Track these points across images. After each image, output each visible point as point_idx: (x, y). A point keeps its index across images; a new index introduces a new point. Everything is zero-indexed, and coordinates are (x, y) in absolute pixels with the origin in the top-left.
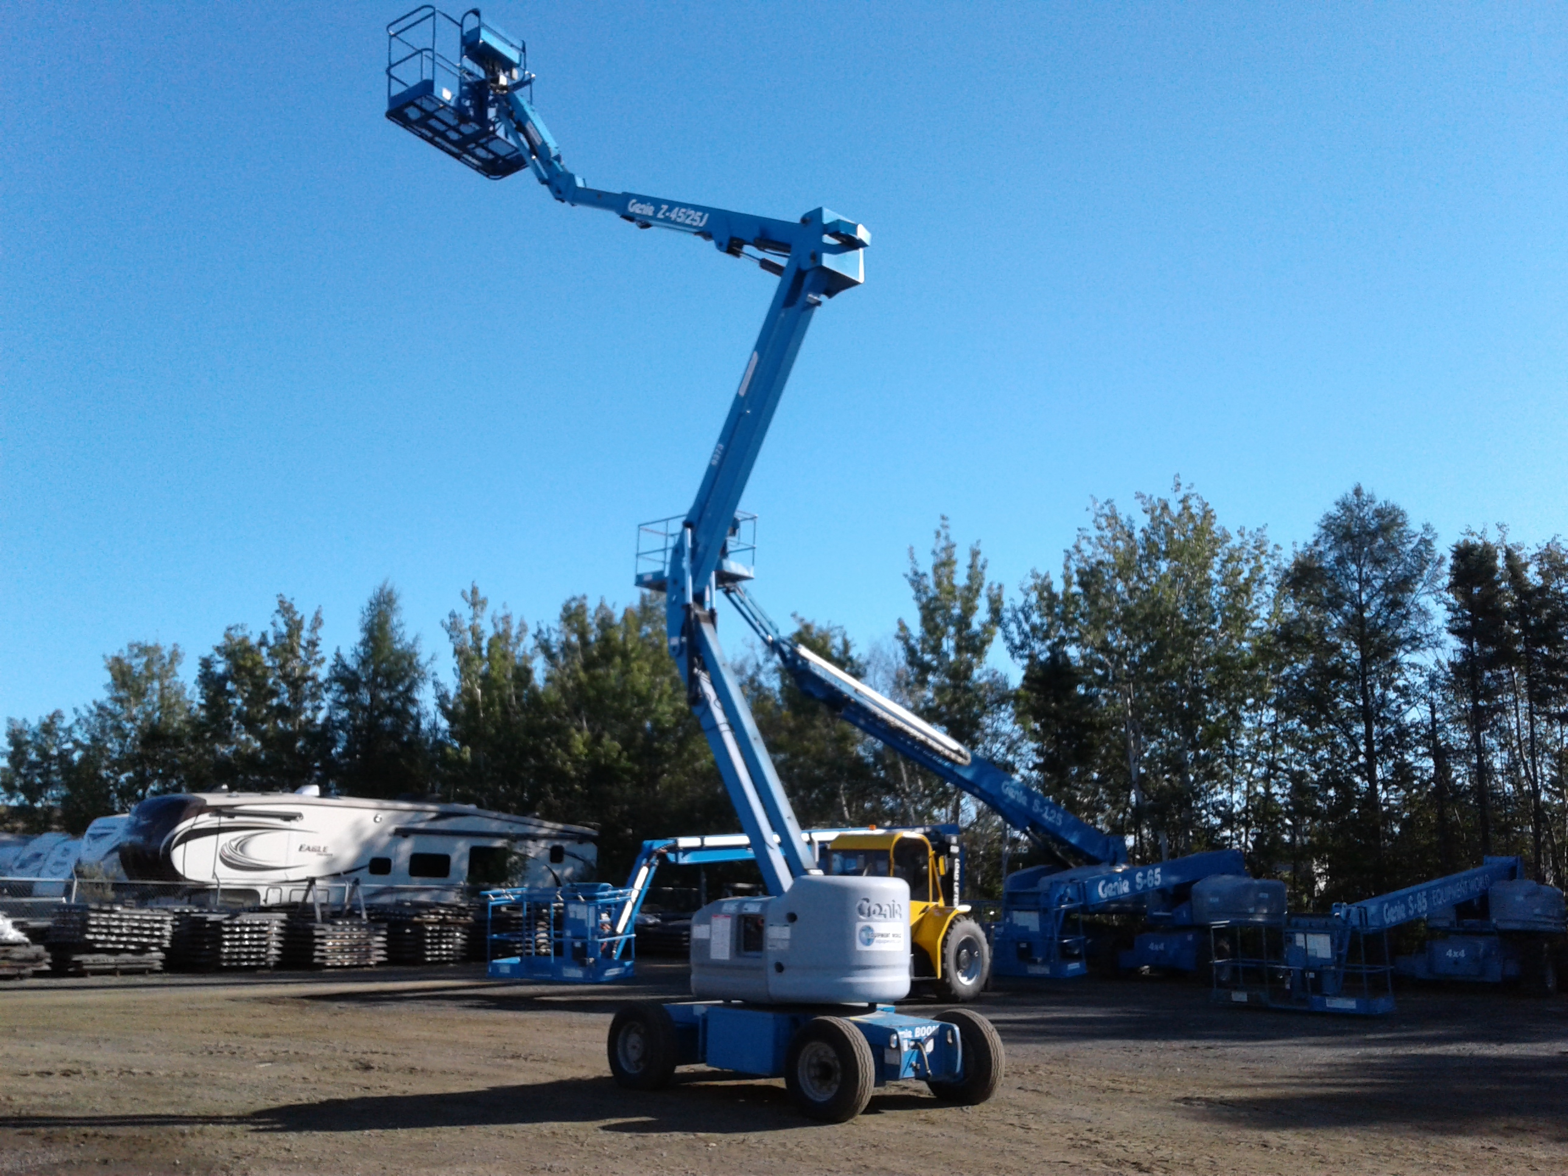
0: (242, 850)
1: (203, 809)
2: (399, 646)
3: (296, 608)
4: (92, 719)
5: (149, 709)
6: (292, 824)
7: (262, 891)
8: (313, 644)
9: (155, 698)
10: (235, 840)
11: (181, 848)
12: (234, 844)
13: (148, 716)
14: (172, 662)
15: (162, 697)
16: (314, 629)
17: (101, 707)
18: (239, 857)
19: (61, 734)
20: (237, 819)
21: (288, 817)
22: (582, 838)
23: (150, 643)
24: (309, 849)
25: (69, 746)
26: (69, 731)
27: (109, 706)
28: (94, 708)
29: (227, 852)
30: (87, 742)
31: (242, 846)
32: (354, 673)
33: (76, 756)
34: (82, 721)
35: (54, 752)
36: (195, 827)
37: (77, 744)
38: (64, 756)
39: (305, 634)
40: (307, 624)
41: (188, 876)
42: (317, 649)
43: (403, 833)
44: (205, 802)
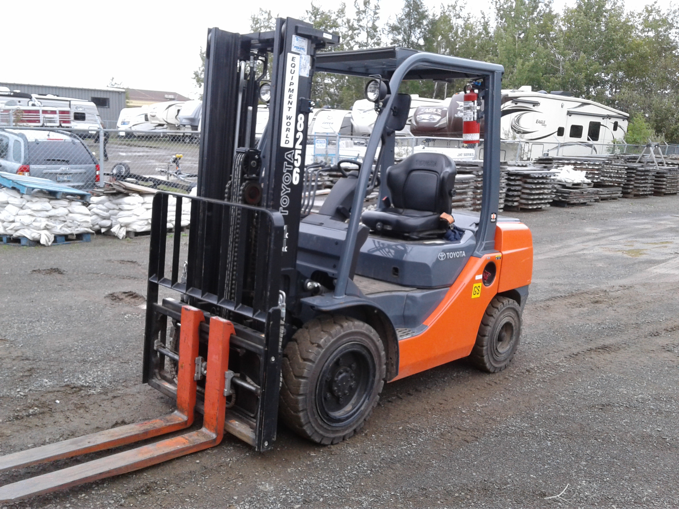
0: (518, 122)
1: (506, 99)
6: (534, 108)
10: (516, 116)
18: (517, 126)
20: (519, 104)
21: (535, 104)
22: (623, 118)
24: (539, 122)
29: (514, 124)
36: (504, 109)
43: (570, 113)
44: (507, 95)
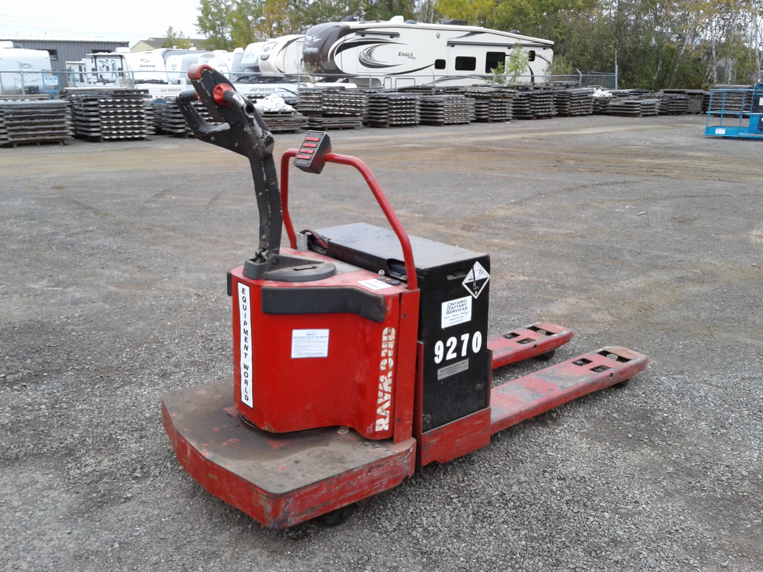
0: (370, 56)
1: (347, 31)
6: (394, 40)
7: (381, 79)
10: (366, 49)
11: (339, 54)
12: (366, 52)
18: (369, 61)
20: (367, 36)
21: (392, 35)
22: (545, 47)
24: (403, 54)
29: (363, 57)
31: (369, 53)
36: (346, 42)
41: (344, 71)
43: (451, 44)
44: (349, 27)
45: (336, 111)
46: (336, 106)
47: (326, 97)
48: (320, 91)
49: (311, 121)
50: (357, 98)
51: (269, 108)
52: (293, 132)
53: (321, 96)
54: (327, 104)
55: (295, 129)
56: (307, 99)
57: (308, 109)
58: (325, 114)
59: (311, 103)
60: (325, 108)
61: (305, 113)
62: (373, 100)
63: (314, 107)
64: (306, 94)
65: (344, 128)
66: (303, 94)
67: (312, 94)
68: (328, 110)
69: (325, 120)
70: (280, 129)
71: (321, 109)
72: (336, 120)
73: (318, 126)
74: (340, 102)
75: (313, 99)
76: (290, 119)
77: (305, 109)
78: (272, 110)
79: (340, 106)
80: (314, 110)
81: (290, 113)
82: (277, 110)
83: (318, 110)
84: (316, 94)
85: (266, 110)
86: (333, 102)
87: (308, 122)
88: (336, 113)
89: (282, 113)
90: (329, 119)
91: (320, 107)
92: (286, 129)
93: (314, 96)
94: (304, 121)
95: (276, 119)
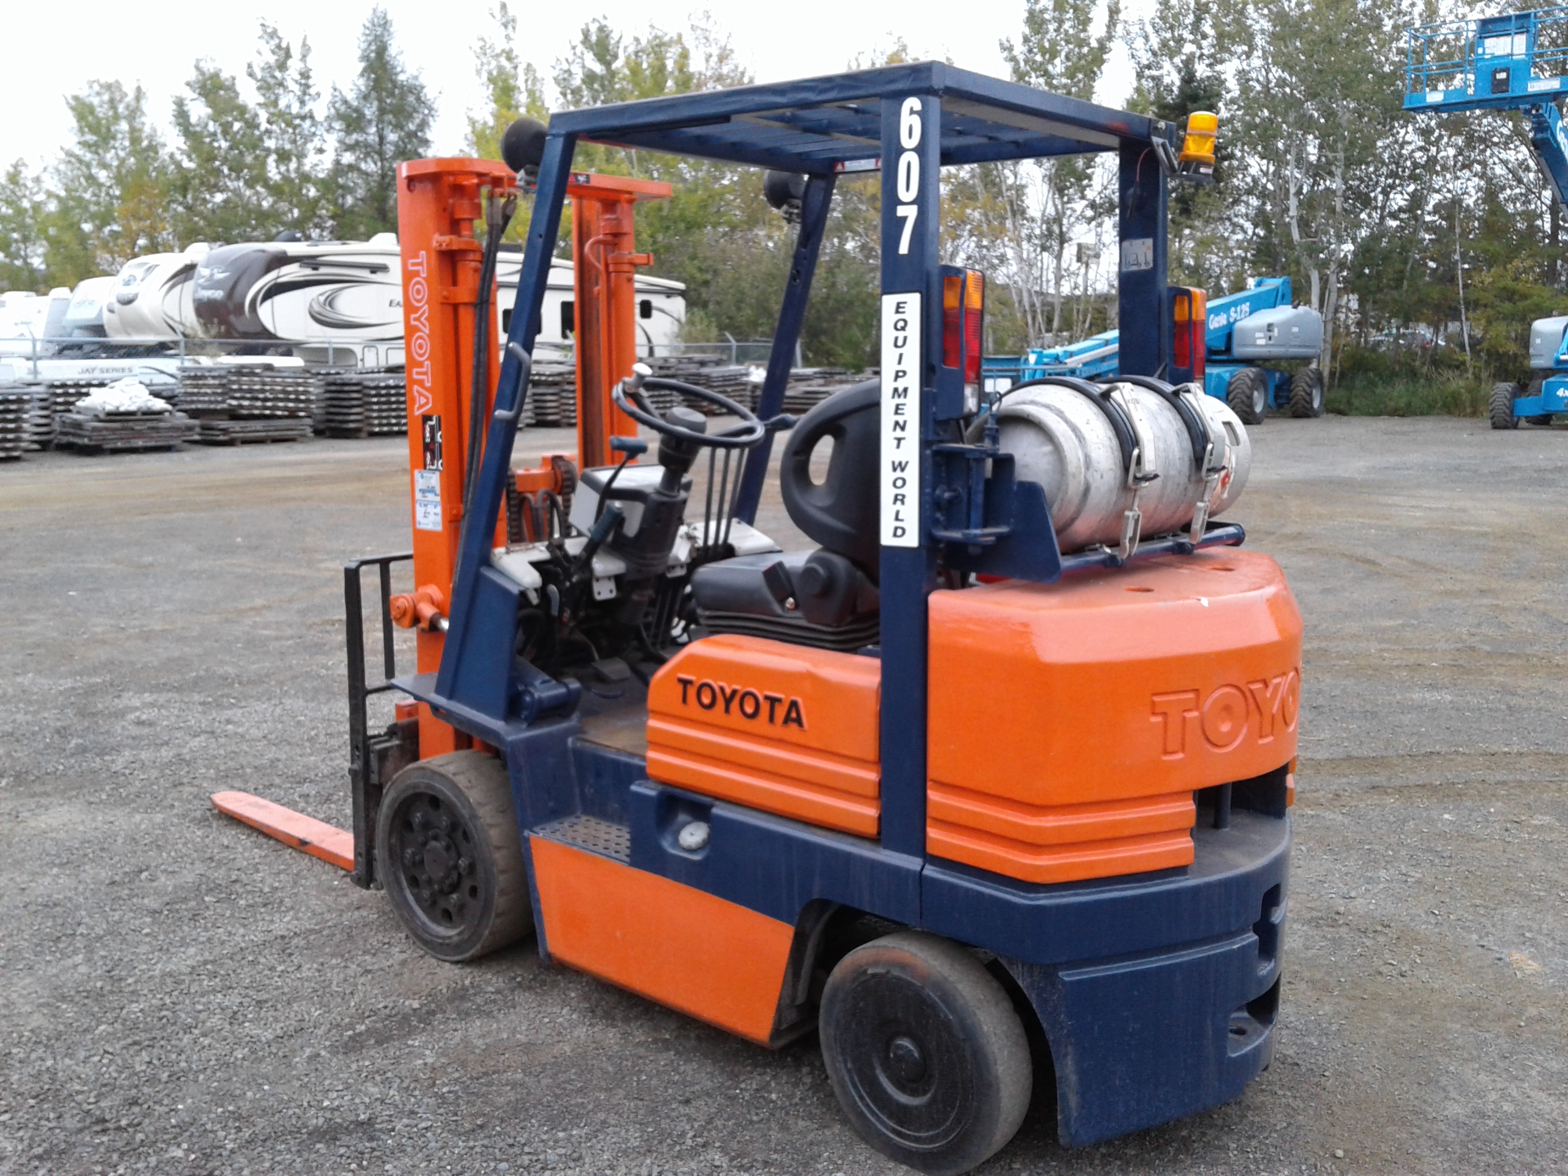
0: (330, 305)
1: (282, 260)
2: (402, 77)
3: (280, 34)
4: (62, 167)
5: (122, 154)
7: (358, 350)
8: (305, 75)
9: (127, 143)
10: (321, 294)
11: (268, 303)
12: (322, 299)
13: (122, 162)
14: (138, 98)
15: (135, 140)
16: (304, 57)
17: (69, 154)
19: (30, 184)
20: (323, 270)
21: (374, 269)
22: (669, 293)
23: (111, 80)
24: (398, 304)
25: (40, 197)
26: (37, 180)
27: (79, 151)
28: (62, 155)
29: (316, 308)
30: (63, 194)
31: (330, 302)
32: (357, 110)
33: (52, 206)
34: (50, 169)
35: (26, 204)
36: (280, 280)
37: (50, 195)
38: (37, 207)
39: (295, 65)
40: (296, 52)
41: (280, 334)
42: (311, 82)
44: (285, 253)
45: (257, 408)
46: (257, 399)
47: (234, 382)
48: (223, 373)
49: (204, 428)
50: (299, 385)
51: (116, 404)
52: (168, 449)
53: (224, 381)
54: (238, 395)
55: (172, 443)
56: (197, 386)
57: (200, 406)
58: (233, 415)
59: (206, 394)
60: (234, 403)
61: (194, 414)
62: (333, 388)
63: (211, 402)
64: (195, 377)
65: (276, 441)
66: (189, 378)
67: (205, 378)
68: (241, 407)
69: (236, 426)
70: (140, 443)
71: (225, 406)
72: (258, 425)
73: (222, 438)
74: (263, 391)
75: (209, 386)
76: (162, 425)
77: (193, 406)
78: (122, 409)
79: (266, 400)
80: (212, 406)
81: (160, 413)
82: (133, 408)
83: (219, 407)
84: (214, 377)
85: (109, 408)
86: (250, 391)
87: (198, 430)
88: (256, 412)
89: (144, 414)
90: (242, 424)
91: (223, 402)
92: (152, 443)
93: (211, 382)
94: (190, 429)
95: (131, 424)
